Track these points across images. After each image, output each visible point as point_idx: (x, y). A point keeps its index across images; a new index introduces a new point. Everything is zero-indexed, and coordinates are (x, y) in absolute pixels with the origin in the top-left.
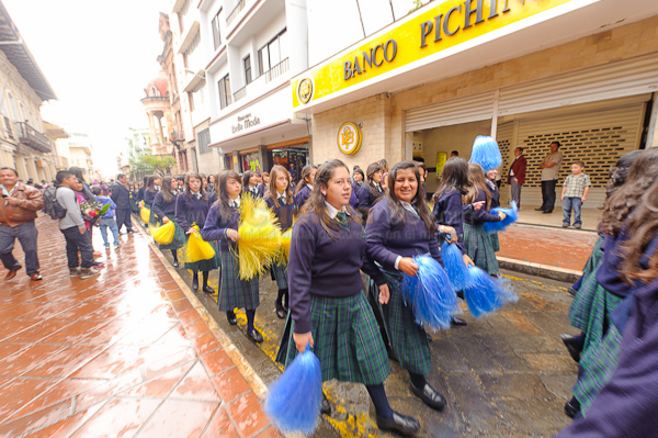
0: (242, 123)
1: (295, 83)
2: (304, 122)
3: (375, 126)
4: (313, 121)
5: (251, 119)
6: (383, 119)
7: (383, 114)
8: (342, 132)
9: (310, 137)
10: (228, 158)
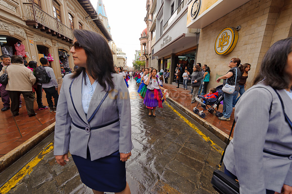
0: (165, 42)
1: (190, 7)
2: (195, 35)
3: (253, 27)
4: (201, 34)
5: (168, 38)
6: (266, 17)
7: (268, 10)
8: (220, 37)
9: (197, 45)
10: (159, 61)
